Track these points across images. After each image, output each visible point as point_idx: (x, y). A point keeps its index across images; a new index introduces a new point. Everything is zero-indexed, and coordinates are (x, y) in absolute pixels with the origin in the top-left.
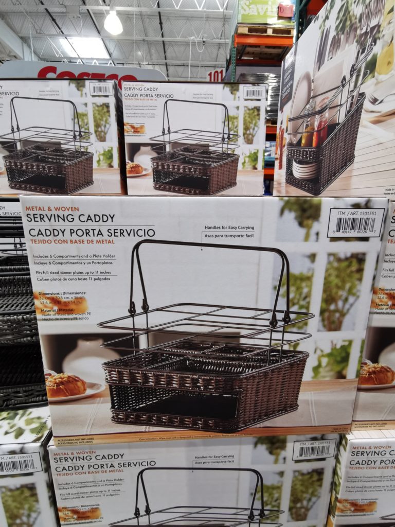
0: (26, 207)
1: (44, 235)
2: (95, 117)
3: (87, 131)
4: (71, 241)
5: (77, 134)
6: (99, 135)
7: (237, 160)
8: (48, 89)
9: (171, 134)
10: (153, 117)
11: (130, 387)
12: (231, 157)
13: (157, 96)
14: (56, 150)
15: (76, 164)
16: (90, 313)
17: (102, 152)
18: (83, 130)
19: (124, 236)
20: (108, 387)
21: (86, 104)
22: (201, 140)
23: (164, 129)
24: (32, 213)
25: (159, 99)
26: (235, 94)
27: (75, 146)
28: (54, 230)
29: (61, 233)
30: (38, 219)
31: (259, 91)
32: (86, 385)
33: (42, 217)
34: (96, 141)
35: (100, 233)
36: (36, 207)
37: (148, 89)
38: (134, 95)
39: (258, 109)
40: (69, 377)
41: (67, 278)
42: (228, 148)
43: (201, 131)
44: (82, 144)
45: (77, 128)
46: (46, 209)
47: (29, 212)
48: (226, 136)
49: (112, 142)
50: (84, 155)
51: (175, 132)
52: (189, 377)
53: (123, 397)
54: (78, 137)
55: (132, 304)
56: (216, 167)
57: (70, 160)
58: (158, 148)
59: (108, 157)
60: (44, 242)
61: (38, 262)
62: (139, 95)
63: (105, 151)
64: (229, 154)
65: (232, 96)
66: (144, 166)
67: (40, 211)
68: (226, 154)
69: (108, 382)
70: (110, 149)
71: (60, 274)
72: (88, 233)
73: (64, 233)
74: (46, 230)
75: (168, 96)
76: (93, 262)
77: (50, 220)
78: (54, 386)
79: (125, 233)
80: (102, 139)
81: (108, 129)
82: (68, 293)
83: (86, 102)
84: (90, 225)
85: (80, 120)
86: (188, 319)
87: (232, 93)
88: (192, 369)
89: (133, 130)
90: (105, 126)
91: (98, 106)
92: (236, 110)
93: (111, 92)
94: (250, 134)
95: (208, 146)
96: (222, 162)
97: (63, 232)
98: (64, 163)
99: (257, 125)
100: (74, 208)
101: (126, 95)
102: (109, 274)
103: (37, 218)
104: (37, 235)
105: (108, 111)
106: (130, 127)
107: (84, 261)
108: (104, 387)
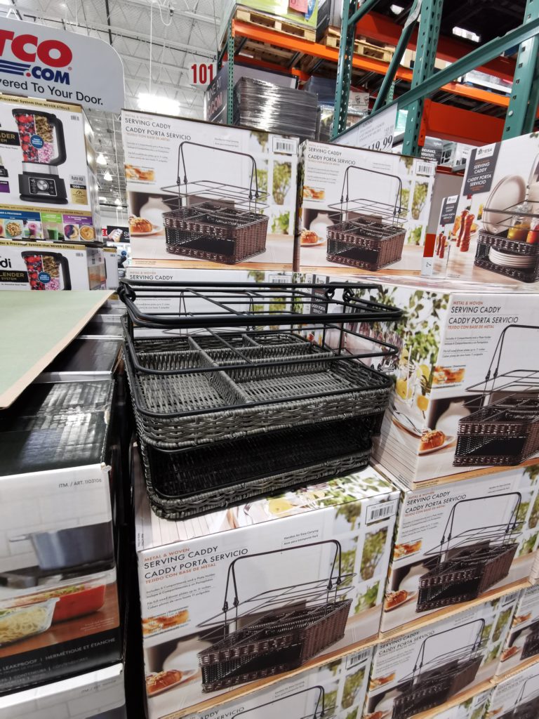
2: (275, 177)
3: (264, 191)
14: (229, 211)
34: (273, 204)
57: (242, 223)
58: (335, 216)
62: (323, 159)
63: (281, 215)
70: (287, 213)
80: (280, 201)
81: (287, 191)
83: (267, 158)
85: (258, 178)
90: (284, 188)
91: (279, 165)
98: (236, 226)
105: (290, 172)
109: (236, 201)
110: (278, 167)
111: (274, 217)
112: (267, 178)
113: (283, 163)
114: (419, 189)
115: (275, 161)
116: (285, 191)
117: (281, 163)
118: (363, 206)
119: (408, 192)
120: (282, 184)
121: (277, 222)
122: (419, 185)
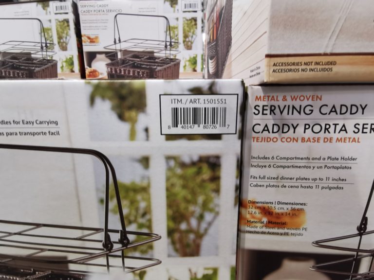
116: (67, 40)
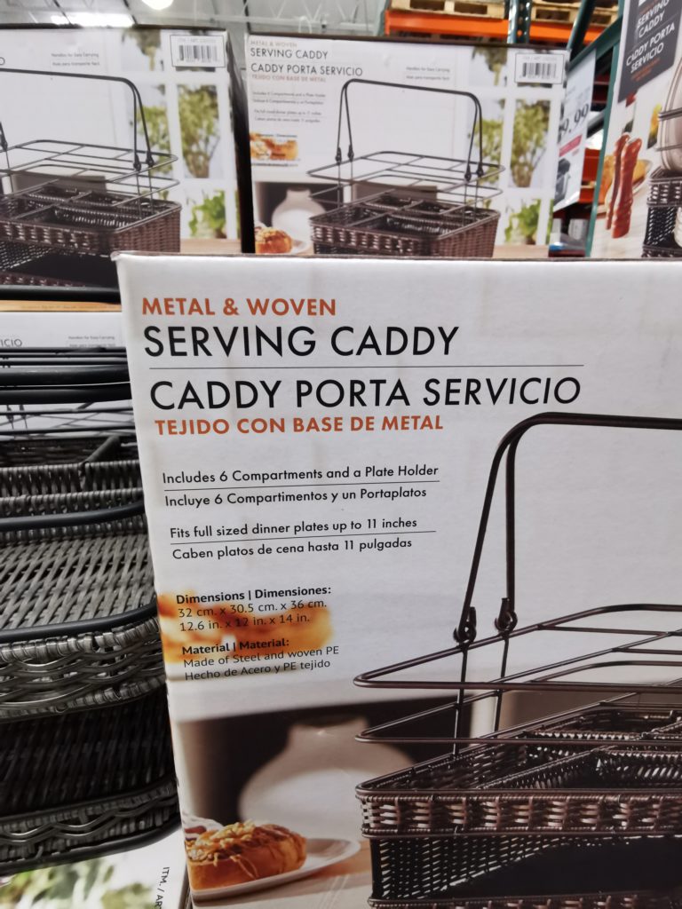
0: (146, 302)
1: (205, 401)
2: (183, 120)
3: (165, 152)
4: (298, 424)
5: (143, 158)
6: (194, 162)
7: (494, 223)
8: (73, 50)
9: (354, 163)
10: (317, 121)
11: (432, 839)
12: (481, 217)
13: (326, 71)
15: (140, 229)
16: (335, 650)
17: (201, 202)
18: (155, 149)
19: (478, 402)
20: (368, 845)
21: (162, 88)
22: (419, 177)
23: (339, 150)
24: (163, 322)
25: (329, 78)
26: (498, 72)
27: (138, 186)
28: (238, 384)
29: (263, 396)
30: (187, 346)
31: (549, 66)
32: (304, 848)
33: (200, 336)
34: (186, 177)
35: (399, 393)
36: (181, 301)
37: (305, 55)
38: (273, 68)
39: (544, 107)
40: (258, 830)
41: (273, 545)
42: (477, 197)
43: (421, 157)
44: (155, 183)
45: (142, 146)
46: (218, 306)
47: (153, 319)
48: (474, 168)
49: (224, 180)
50: (161, 209)
51: (364, 158)
52: (594, 802)
53: (405, 866)
54: (145, 166)
55: (469, 615)
56: (450, 239)
57: (127, 221)
58: (326, 194)
59: (215, 213)
60: (202, 427)
61: (177, 496)
62: (285, 69)
63: (207, 200)
64: (478, 210)
65: (492, 75)
66: (294, 236)
67: (196, 314)
68: (471, 209)
69: (368, 833)
70: (219, 195)
71: (250, 535)
72: (358, 395)
73: (275, 397)
74: (210, 384)
75: (350, 71)
76: (363, 492)
77: (227, 349)
78: (212, 859)
79: (484, 394)
80: (200, 171)
81: (214, 147)
82: (272, 593)
84: (369, 366)
85: (149, 125)
86: (626, 649)
87: (491, 68)
88: (611, 780)
89: (270, 152)
90: (207, 141)
91: (190, 93)
92: (498, 107)
93: (220, 60)
94: (525, 164)
95: (434, 191)
96: (462, 229)
97: (271, 394)
98: (115, 227)
99: (541, 142)
100: (318, 304)
101: (256, 67)
102: (411, 528)
103: (182, 340)
104: (177, 405)
105: (214, 106)
106: (263, 145)
107: (335, 490)
108: (356, 844)
109: (108, 176)
110: (187, 97)
111: (191, 203)
112: (166, 123)
113: (198, 87)
114: (526, 117)
115: (179, 86)
117: (192, 88)
118: (389, 166)
119: (498, 126)
120: (202, 132)
121: (200, 215)
122: (526, 107)
